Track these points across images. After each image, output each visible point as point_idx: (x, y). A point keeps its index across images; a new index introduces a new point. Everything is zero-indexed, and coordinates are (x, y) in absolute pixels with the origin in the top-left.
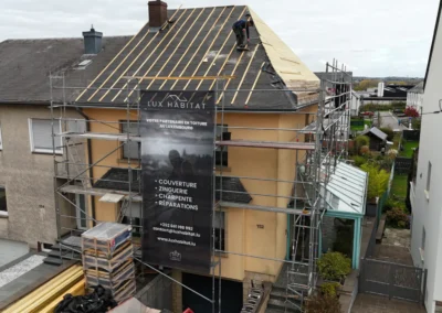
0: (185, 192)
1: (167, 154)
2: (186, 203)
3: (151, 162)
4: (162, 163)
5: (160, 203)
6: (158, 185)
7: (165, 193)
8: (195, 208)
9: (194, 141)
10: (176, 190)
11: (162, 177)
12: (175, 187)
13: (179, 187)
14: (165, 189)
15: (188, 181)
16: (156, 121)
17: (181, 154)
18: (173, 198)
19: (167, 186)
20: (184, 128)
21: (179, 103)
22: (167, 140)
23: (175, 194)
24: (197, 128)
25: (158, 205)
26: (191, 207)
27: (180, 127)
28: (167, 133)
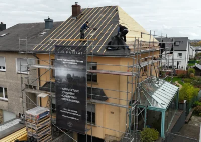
0: (74, 94)
1: (66, 76)
2: (74, 100)
3: (59, 80)
4: (64, 80)
5: (63, 99)
6: (62, 91)
7: (65, 94)
8: (78, 102)
9: (78, 70)
10: (70, 94)
11: (64, 87)
12: (69, 92)
13: (71, 92)
14: (65, 93)
15: (75, 89)
16: (61, 60)
17: (72, 76)
18: (69, 97)
19: (66, 91)
20: (73, 64)
21: (71, 52)
22: (66, 69)
23: (69, 95)
24: (79, 64)
25: (62, 101)
26: (77, 102)
27: (72, 63)
28: (66, 66)
